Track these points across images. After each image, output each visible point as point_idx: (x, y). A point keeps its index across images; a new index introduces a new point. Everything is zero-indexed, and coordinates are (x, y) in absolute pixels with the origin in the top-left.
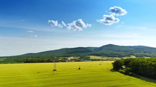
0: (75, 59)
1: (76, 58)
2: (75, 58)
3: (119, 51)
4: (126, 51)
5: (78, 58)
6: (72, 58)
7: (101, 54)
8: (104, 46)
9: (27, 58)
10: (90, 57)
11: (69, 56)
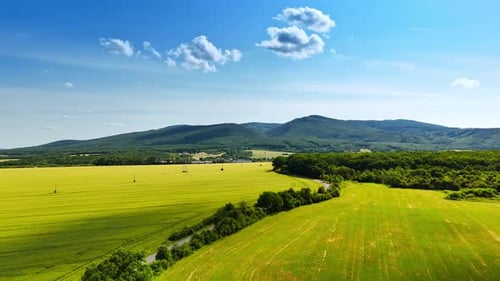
0: (211, 158)
1: (215, 156)
2: (211, 155)
3: (335, 136)
4: (352, 137)
5: (220, 155)
6: (204, 155)
7: (284, 144)
8: (297, 121)
9: (78, 154)
10: (251, 154)
11: (194, 151)
